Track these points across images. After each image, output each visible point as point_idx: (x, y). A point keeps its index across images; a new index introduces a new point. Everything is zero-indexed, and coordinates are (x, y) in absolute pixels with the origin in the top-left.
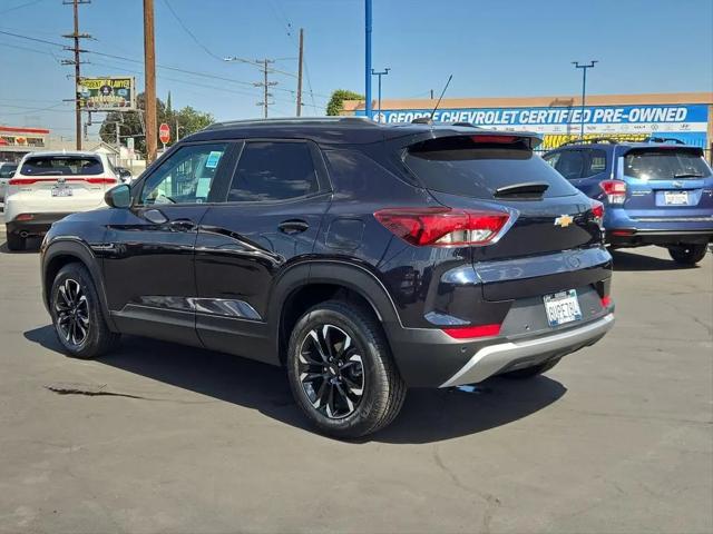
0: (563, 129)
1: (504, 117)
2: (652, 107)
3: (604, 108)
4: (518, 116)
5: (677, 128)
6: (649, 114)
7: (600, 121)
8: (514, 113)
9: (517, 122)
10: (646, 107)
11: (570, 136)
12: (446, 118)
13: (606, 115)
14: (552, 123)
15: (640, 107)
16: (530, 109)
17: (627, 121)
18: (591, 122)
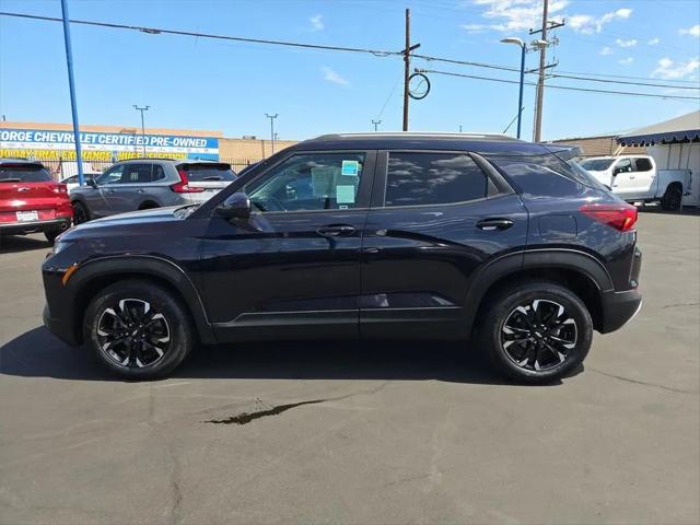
0: (131, 148)
1: (86, 138)
2: (186, 137)
3: (157, 136)
4: (97, 138)
5: (202, 151)
6: (185, 142)
7: (155, 144)
8: (94, 136)
9: (97, 142)
10: (183, 137)
11: (136, 153)
12: (38, 137)
13: (158, 141)
14: (123, 144)
15: (179, 137)
16: (106, 134)
17: (172, 145)
18: (149, 144)
